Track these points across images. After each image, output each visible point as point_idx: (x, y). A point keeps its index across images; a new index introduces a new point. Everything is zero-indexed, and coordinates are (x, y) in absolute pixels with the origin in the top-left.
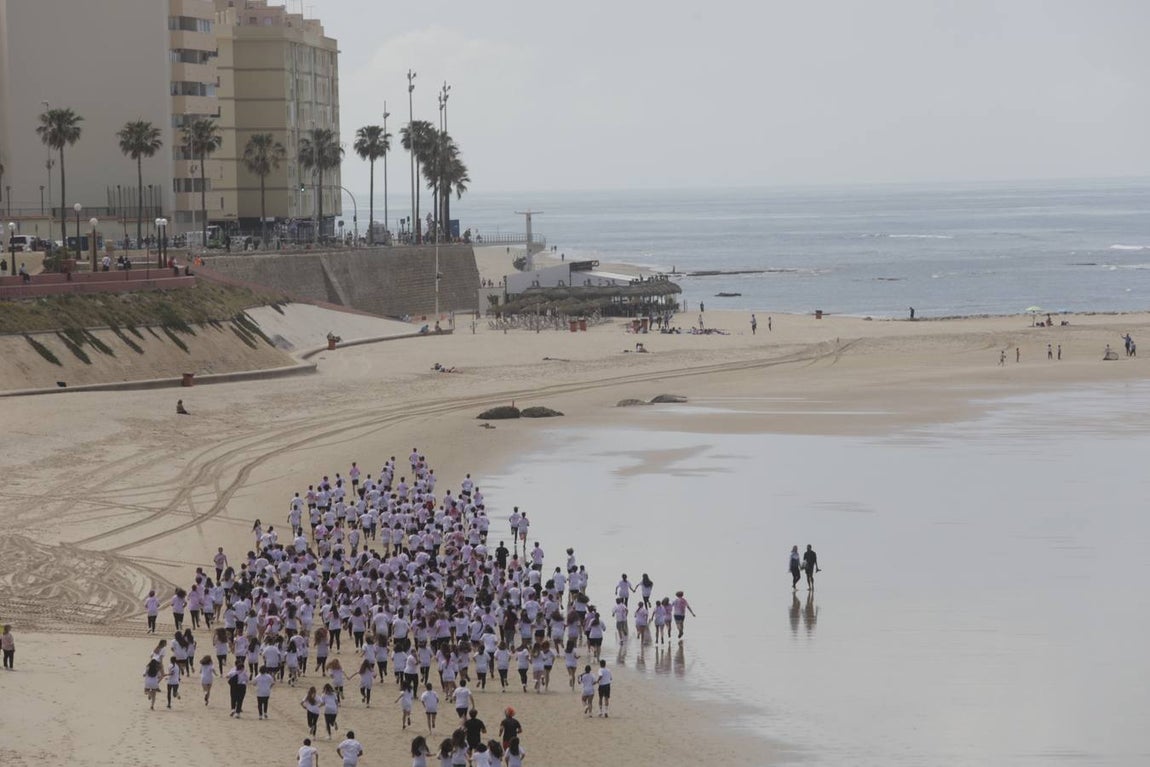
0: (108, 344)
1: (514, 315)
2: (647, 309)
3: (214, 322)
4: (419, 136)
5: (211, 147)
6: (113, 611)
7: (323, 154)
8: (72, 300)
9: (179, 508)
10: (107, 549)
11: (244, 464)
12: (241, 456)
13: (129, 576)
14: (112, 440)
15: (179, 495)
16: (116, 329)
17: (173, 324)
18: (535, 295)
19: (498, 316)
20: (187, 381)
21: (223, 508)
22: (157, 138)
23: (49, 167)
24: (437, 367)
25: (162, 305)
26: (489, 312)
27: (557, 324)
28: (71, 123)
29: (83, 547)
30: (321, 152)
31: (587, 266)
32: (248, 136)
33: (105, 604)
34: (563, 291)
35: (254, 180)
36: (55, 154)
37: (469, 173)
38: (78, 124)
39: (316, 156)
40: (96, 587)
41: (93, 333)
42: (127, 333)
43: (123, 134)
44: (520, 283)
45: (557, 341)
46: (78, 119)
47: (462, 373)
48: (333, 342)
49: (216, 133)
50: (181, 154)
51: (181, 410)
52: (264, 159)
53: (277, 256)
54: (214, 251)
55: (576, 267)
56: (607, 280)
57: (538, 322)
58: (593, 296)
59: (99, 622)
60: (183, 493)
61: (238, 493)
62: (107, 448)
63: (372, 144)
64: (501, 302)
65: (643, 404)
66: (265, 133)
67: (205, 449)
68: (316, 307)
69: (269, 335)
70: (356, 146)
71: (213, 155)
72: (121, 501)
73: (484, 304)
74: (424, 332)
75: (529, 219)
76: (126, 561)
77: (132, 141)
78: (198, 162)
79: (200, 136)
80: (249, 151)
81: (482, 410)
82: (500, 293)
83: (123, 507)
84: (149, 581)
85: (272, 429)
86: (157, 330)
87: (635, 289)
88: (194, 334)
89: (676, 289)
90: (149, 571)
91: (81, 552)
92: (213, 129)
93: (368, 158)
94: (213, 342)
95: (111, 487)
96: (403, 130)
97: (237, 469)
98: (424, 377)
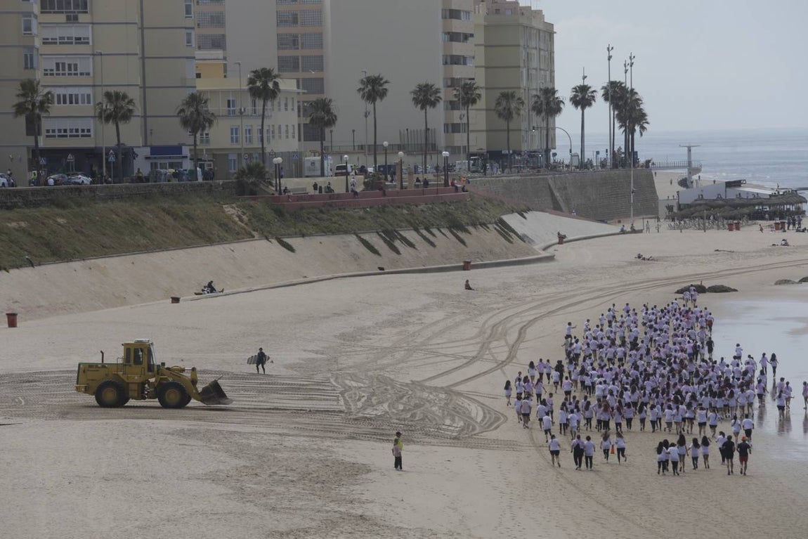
0: (412, 240)
1: (686, 220)
2: (782, 215)
3: (483, 225)
4: (615, 91)
5: (474, 101)
6: (463, 430)
7: (548, 105)
8: (387, 209)
9: (486, 357)
10: (444, 385)
11: (521, 325)
12: (517, 320)
13: (466, 405)
14: (426, 308)
15: (482, 347)
16: (417, 230)
17: (456, 226)
18: (700, 205)
19: (673, 220)
20: (467, 266)
21: (514, 357)
22: (438, 95)
23: (366, 116)
24: (639, 257)
25: (448, 213)
26: (667, 218)
27: (718, 226)
28: (381, 85)
29: (427, 384)
30: (548, 103)
31: (738, 184)
32: (497, 94)
33: (455, 425)
34: (720, 202)
35: (502, 124)
36: (370, 107)
37: (649, 118)
38: (386, 86)
39: (544, 107)
40: (446, 413)
41: (401, 233)
42: (424, 232)
43: (415, 92)
44: (688, 197)
45: (719, 237)
46: (386, 82)
47: (657, 260)
48: (562, 239)
49: (477, 92)
50: (449, 107)
51: (468, 287)
52: (509, 109)
53: (519, 178)
54: (476, 175)
55: (730, 185)
56: (753, 194)
57: (704, 224)
58: (743, 206)
59: (455, 438)
60: (484, 346)
61: (522, 345)
62: (423, 313)
63: (582, 98)
64: (675, 210)
65: (793, 283)
66: (510, 91)
67: (490, 314)
68: (547, 214)
69: (520, 233)
70: (571, 99)
71: (475, 106)
72: (443, 351)
73: (663, 211)
74: (623, 232)
75: (690, 150)
76: (459, 394)
77: (421, 97)
78: (464, 112)
79: (467, 93)
80: (498, 104)
81: (678, 287)
82: (674, 204)
83: (446, 355)
84: (479, 408)
85: (533, 300)
86: (445, 231)
87: (774, 200)
88: (470, 233)
89: (803, 200)
90: (479, 402)
91: (427, 388)
92: (475, 89)
93: (579, 108)
94: (483, 239)
95: (434, 341)
96: (603, 88)
97: (517, 329)
98: (631, 264)
